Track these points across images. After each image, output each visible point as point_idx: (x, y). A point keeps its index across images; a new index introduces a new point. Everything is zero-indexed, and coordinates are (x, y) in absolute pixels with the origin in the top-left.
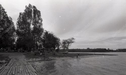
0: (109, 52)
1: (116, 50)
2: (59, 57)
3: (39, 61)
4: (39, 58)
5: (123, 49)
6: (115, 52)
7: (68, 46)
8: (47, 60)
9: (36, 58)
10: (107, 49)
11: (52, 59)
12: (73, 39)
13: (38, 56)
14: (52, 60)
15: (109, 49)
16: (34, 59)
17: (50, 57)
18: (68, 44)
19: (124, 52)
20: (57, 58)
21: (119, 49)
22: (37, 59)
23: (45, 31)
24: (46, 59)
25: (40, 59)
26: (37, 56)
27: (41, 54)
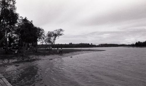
0: (92, 47)
1: (98, 45)
2: (44, 55)
3: (14, 63)
4: (14, 59)
5: (104, 44)
6: (98, 47)
7: (54, 39)
8: (28, 61)
9: (9, 58)
10: (90, 44)
11: (34, 58)
12: (61, 30)
13: (11, 55)
14: (34, 60)
15: (92, 44)
16: (6, 61)
17: (31, 56)
18: (55, 38)
19: (106, 47)
20: (41, 57)
21: (101, 44)
22: (11, 61)
23: (21, 18)
24: (25, 59)
25: (16, 60)
26: (9, 56)
27: (16, 52)
